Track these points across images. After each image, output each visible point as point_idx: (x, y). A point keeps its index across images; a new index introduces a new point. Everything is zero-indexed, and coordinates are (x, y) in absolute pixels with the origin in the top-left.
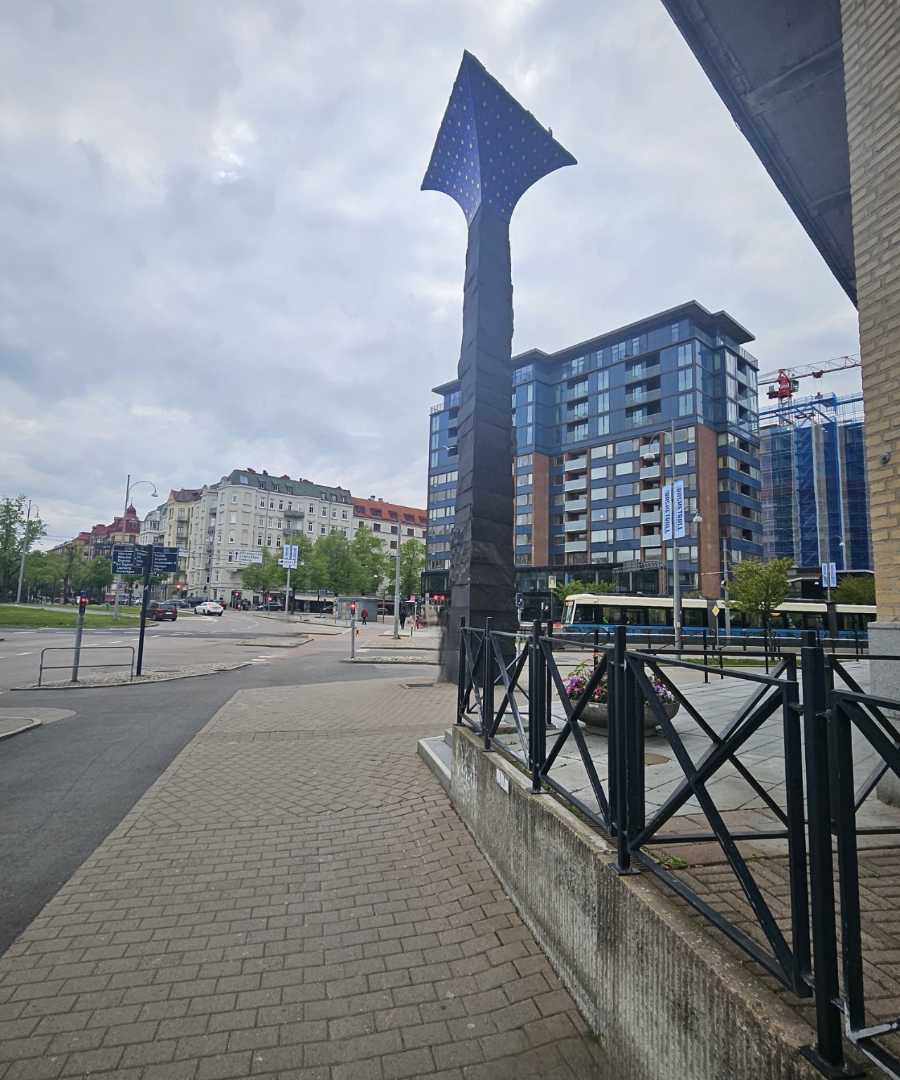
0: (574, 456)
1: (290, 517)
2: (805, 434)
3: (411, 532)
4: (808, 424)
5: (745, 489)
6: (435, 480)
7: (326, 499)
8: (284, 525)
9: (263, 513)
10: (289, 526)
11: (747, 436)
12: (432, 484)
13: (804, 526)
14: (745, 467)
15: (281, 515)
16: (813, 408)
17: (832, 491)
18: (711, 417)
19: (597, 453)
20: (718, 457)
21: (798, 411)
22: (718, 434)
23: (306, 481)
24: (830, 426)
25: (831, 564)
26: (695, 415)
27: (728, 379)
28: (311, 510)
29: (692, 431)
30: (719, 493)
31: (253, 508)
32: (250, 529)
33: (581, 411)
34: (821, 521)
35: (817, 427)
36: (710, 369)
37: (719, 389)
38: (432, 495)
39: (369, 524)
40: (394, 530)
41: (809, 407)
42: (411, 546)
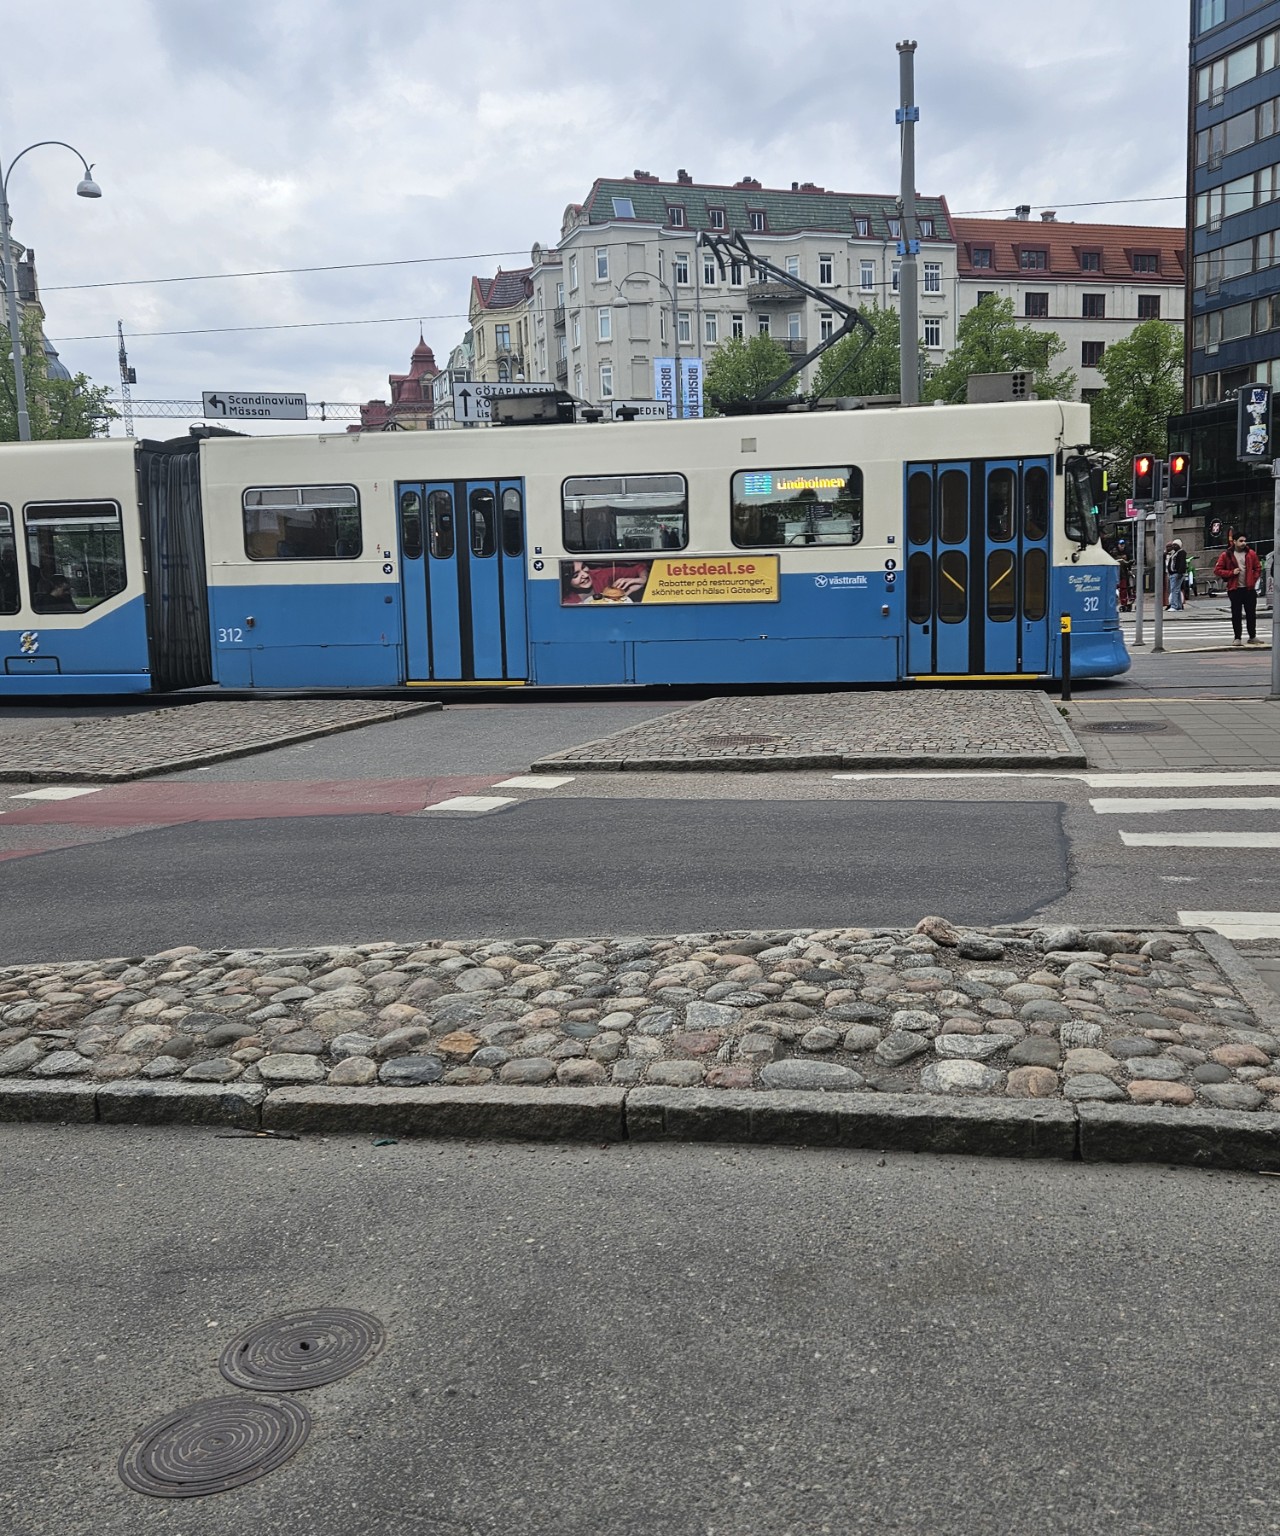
1: (765, 303)
3: (1149, 307)
6: (1215, 79)
7: (871, 236)
8: (751, 330)
9: (685, 300)
10: (764, 329)
12: (1203, 96)
15: (740, 303)
23: (809, 187)
28: (826, 273)
31: (653, 291)
32: (653, 354)
38: (1204, 136)
39: (1013, 295)
40: (1093, 308)
42: (1148, 350)
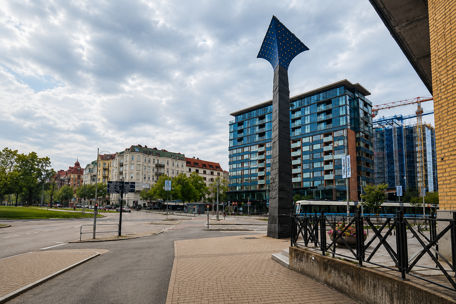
0: (295, 142)
1: (158, 167)
2: (389, 131)
3: (212, 173)
4: (390, 127)
5: (367, 155)
6: (233, 152)
7: (174, 158)
8: (156, 170)
9: (146, 165)
10: (158, 171)
11: (368, 133)
13: (389, 170)
14: (367, 146)
15: (154, 166)
16: (393, 121)
17: (401, 155)
18: (353, 126)
19: (305, 140)
20: (356, 142)
21: (387, 122)
22: (356, 133)
23: (164, 150)
24: (400, 128)
25: (400, 187)
26: (347, 125)
27: (360, 109)
28: (168, 163)
29: (345, 131)
30: (357, 157)
31: (141, 163)
32: (141, 172)
33: (298, 123)
34: (396, 168)
35: (394, 128)
36: (352, 106)
37: (356, 114)
38: (231, 158)
39: (193, 169)
40: (204, 172)
41: (391, 120)
